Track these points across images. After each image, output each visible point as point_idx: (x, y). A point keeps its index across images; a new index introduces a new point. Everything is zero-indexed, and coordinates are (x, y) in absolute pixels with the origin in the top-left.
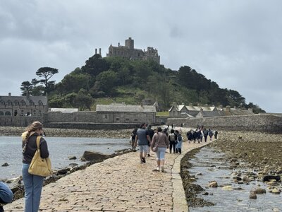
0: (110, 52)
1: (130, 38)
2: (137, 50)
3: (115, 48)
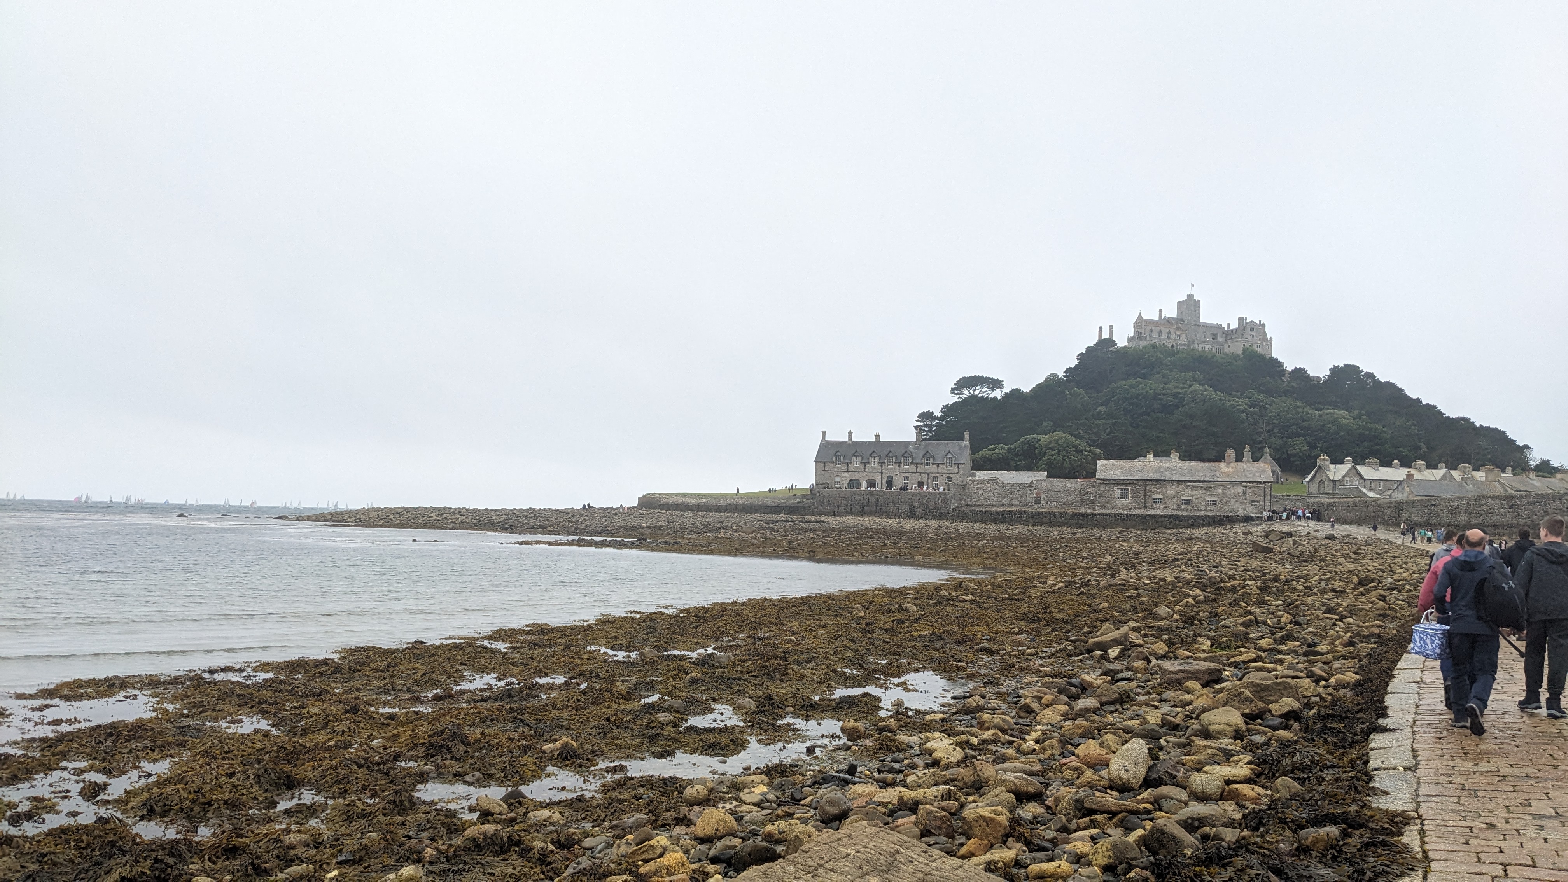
0: (1137, 333)
1: (1190, 297)
2: (1207, 326)
3: (1149, 322)
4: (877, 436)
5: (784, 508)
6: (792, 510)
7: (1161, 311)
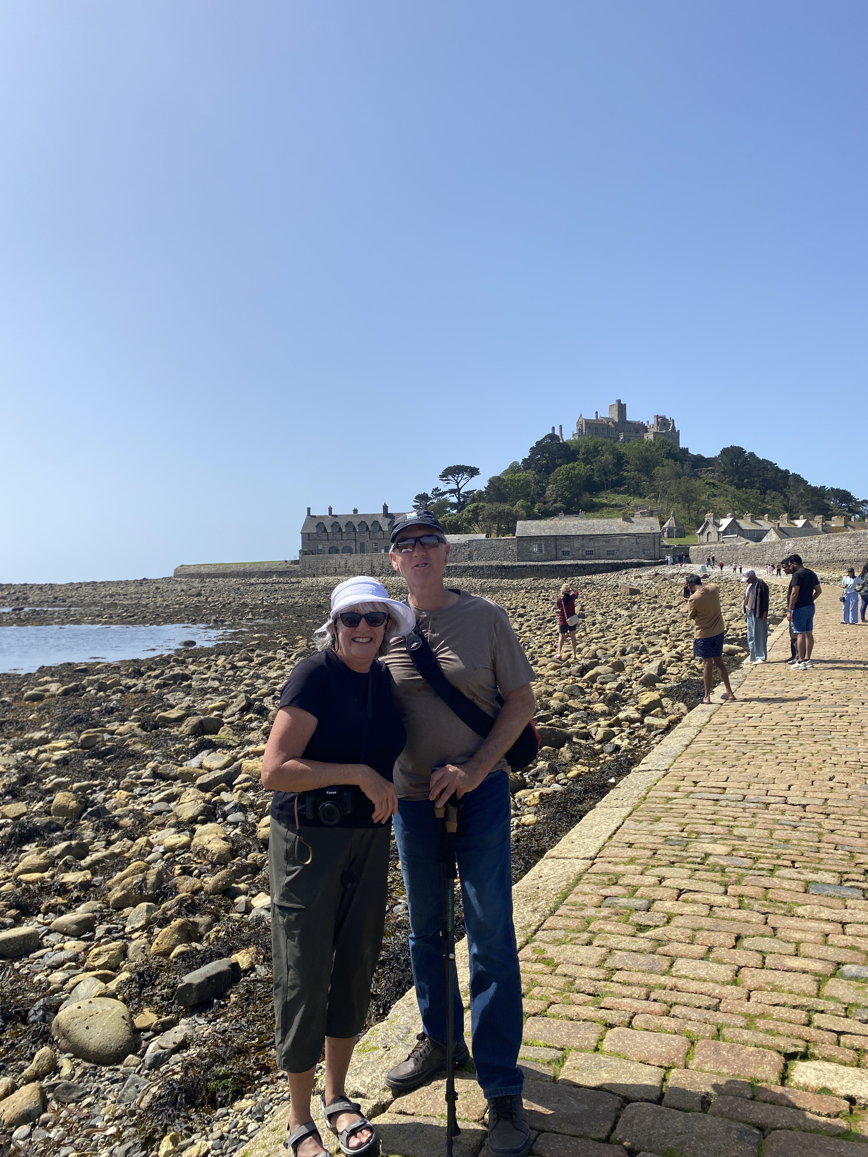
0: (580, 431)
1: (619, 401)
3: (588, 422)
4: (355, 511)
5: (275, 572)
6: (281, 574)
7: (597, 413)
